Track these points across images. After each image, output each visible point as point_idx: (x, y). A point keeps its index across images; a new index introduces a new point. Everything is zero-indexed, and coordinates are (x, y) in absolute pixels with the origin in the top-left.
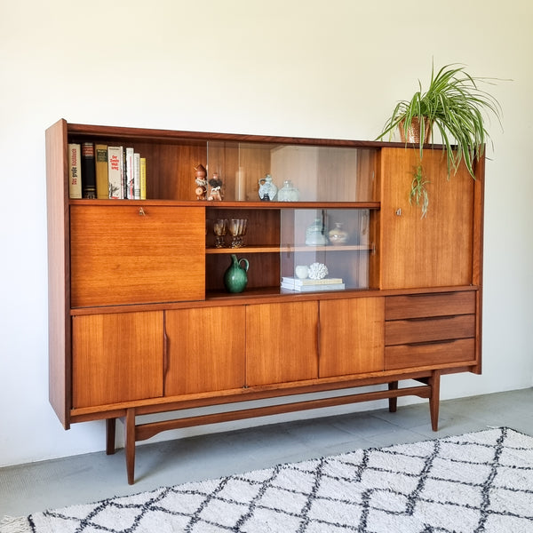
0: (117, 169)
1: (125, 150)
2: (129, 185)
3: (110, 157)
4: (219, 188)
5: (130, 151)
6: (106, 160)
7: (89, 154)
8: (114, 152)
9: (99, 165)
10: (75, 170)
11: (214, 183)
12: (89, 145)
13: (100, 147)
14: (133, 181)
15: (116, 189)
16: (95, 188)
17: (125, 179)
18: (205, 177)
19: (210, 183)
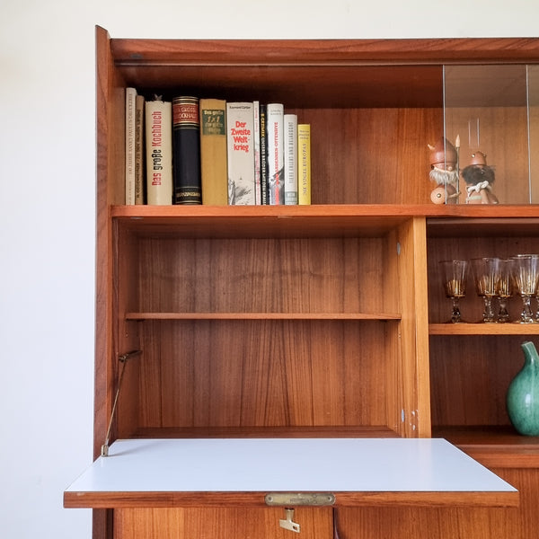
0: (245, 148)
1: (263, 110)
2: (272, 183)
3: (231, 125)
4: (485, 184)
5: (275, 110)
6: (223, 131)
7: (186, 119)
8: (241, 114)
9: (208, 142)
10: (156, 155)
11: (473, 175)
12: (186, 103)
13: (209, 105)
14: (281, 174)
15: (243, 193)
16: (200, 191)
17: (264, 171)
18: (454, 163)
19: (464, 175)
